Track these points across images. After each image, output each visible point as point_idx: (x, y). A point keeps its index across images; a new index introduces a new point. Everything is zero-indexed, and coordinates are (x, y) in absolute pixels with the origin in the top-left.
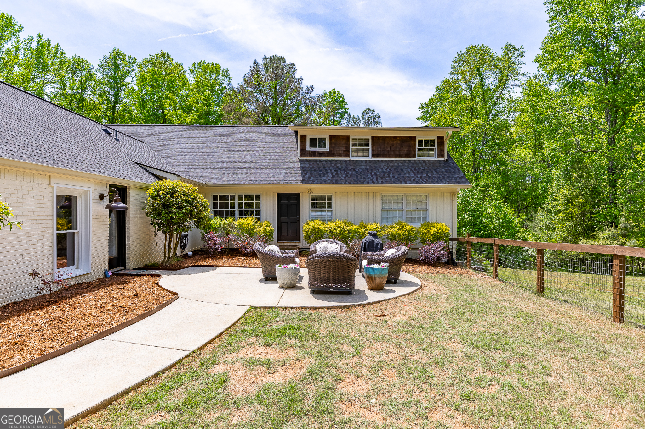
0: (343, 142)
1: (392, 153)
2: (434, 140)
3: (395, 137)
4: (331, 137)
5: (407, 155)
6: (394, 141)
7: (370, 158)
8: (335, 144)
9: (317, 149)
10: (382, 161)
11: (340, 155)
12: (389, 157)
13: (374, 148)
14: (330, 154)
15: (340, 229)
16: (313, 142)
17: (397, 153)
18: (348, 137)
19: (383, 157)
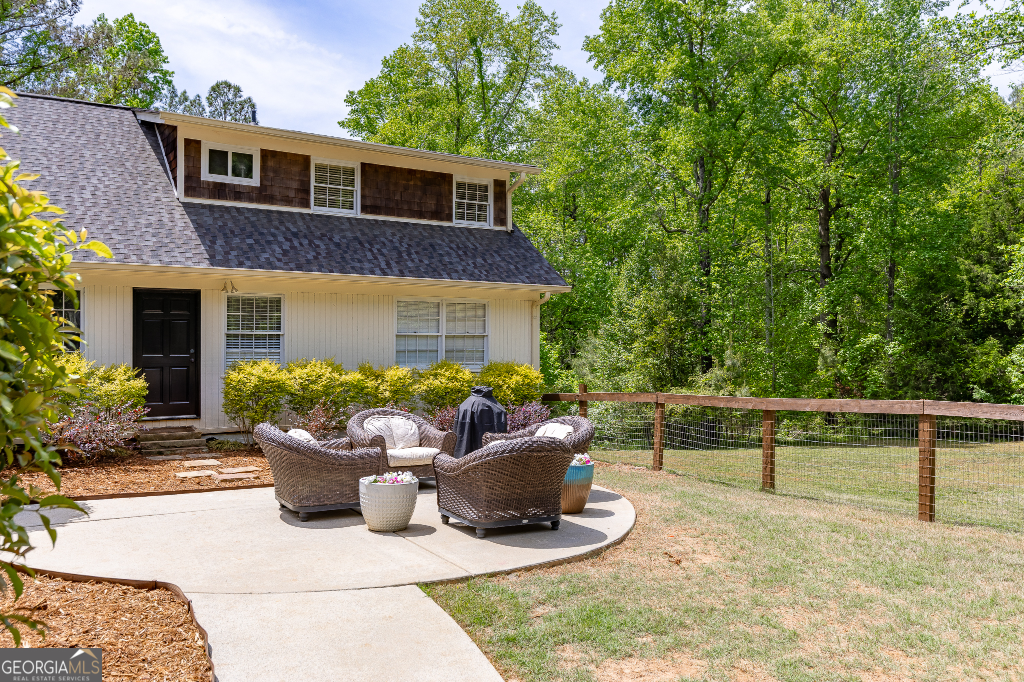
0: (296, 169)
1: (405, 207)
2: (486, 187)
3: (411, 172)
4: (265, 154)
5: (436, 215)
6: (408, 180)
7: (356, 213)
8: (275, 171)
9: (229, 179)
10: (384, 222)
11: (288, 202)
12: (399, 215)
13: (367, 192)
14: (261, 194)
15: (324, 381)
16: (218, 159)
17: (416, 208)
18: (306, 160)
19: (386, 214)
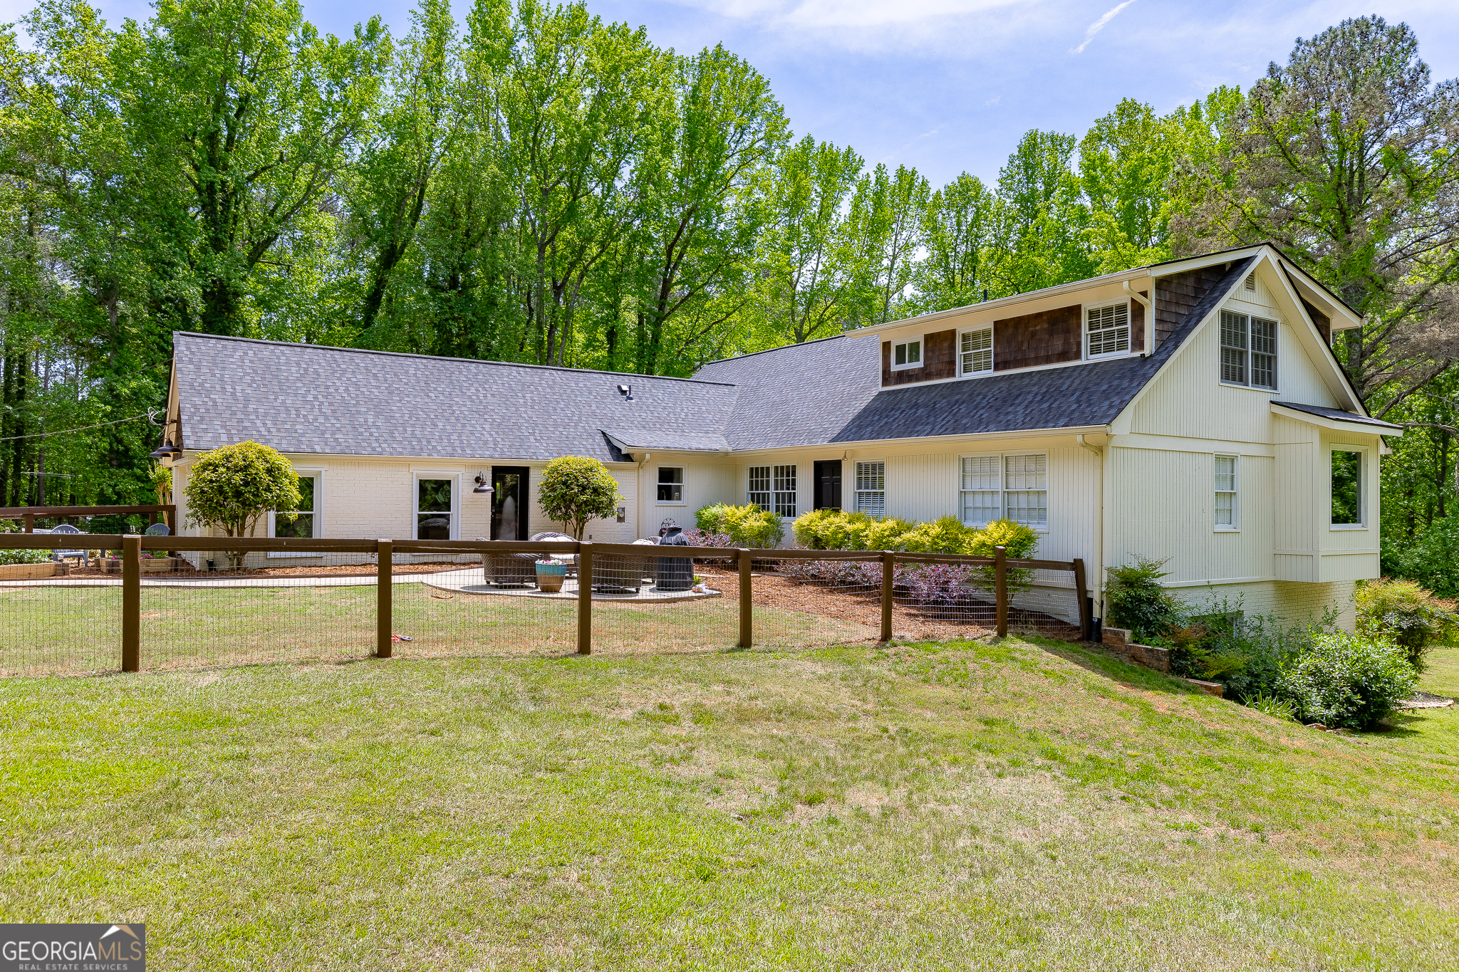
0: (946, 344)
1: (1033, 355)
2: (1124, 307)
3: (1041, 315)
4: (928, 338)
6: (1036, 326)
7: (990, 373)
8: (933, 351)
9: (906, 366)
10: (1010, 376)
11: (940, 375)
12: (1027, 365)
13: (999, 349)
14: (925, 374)
16: (900, 353)
17: (1043, 353)
18: (953, 332)
19: (1015, 367)
